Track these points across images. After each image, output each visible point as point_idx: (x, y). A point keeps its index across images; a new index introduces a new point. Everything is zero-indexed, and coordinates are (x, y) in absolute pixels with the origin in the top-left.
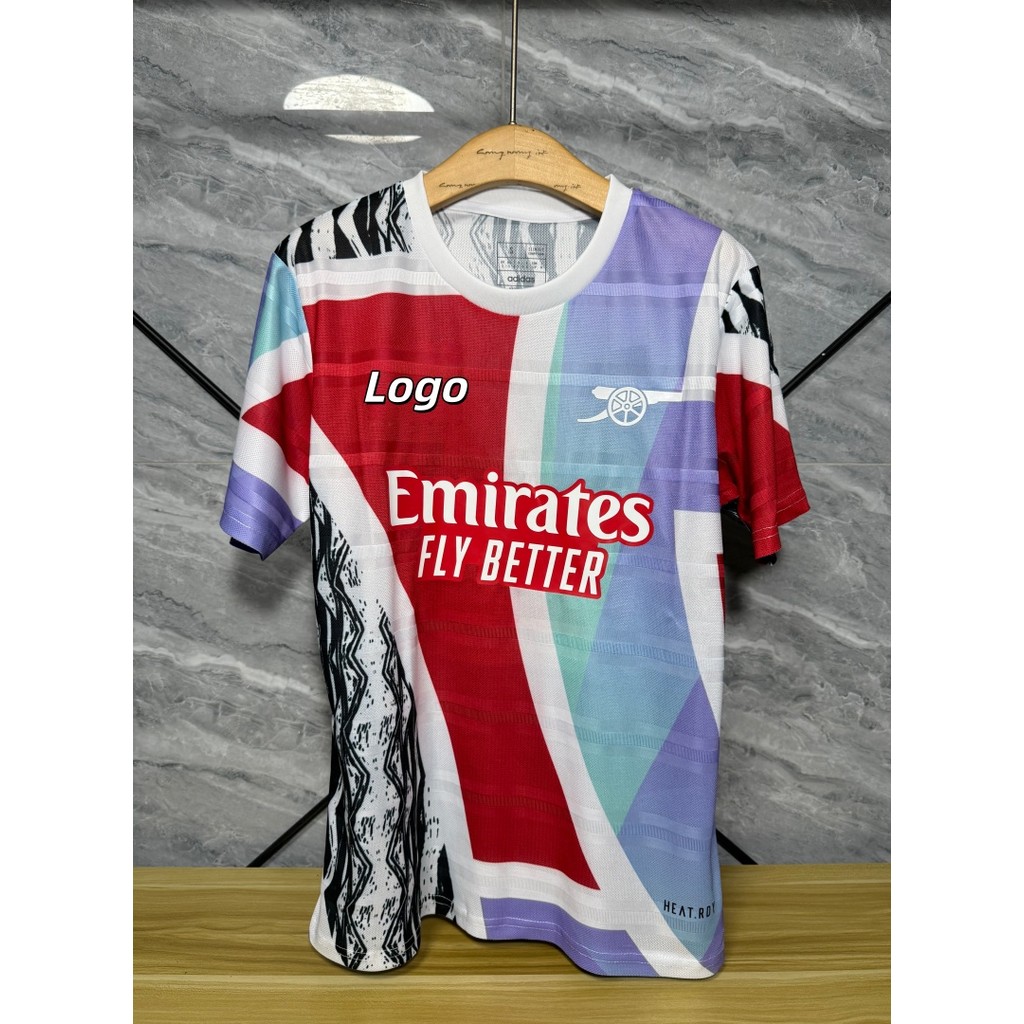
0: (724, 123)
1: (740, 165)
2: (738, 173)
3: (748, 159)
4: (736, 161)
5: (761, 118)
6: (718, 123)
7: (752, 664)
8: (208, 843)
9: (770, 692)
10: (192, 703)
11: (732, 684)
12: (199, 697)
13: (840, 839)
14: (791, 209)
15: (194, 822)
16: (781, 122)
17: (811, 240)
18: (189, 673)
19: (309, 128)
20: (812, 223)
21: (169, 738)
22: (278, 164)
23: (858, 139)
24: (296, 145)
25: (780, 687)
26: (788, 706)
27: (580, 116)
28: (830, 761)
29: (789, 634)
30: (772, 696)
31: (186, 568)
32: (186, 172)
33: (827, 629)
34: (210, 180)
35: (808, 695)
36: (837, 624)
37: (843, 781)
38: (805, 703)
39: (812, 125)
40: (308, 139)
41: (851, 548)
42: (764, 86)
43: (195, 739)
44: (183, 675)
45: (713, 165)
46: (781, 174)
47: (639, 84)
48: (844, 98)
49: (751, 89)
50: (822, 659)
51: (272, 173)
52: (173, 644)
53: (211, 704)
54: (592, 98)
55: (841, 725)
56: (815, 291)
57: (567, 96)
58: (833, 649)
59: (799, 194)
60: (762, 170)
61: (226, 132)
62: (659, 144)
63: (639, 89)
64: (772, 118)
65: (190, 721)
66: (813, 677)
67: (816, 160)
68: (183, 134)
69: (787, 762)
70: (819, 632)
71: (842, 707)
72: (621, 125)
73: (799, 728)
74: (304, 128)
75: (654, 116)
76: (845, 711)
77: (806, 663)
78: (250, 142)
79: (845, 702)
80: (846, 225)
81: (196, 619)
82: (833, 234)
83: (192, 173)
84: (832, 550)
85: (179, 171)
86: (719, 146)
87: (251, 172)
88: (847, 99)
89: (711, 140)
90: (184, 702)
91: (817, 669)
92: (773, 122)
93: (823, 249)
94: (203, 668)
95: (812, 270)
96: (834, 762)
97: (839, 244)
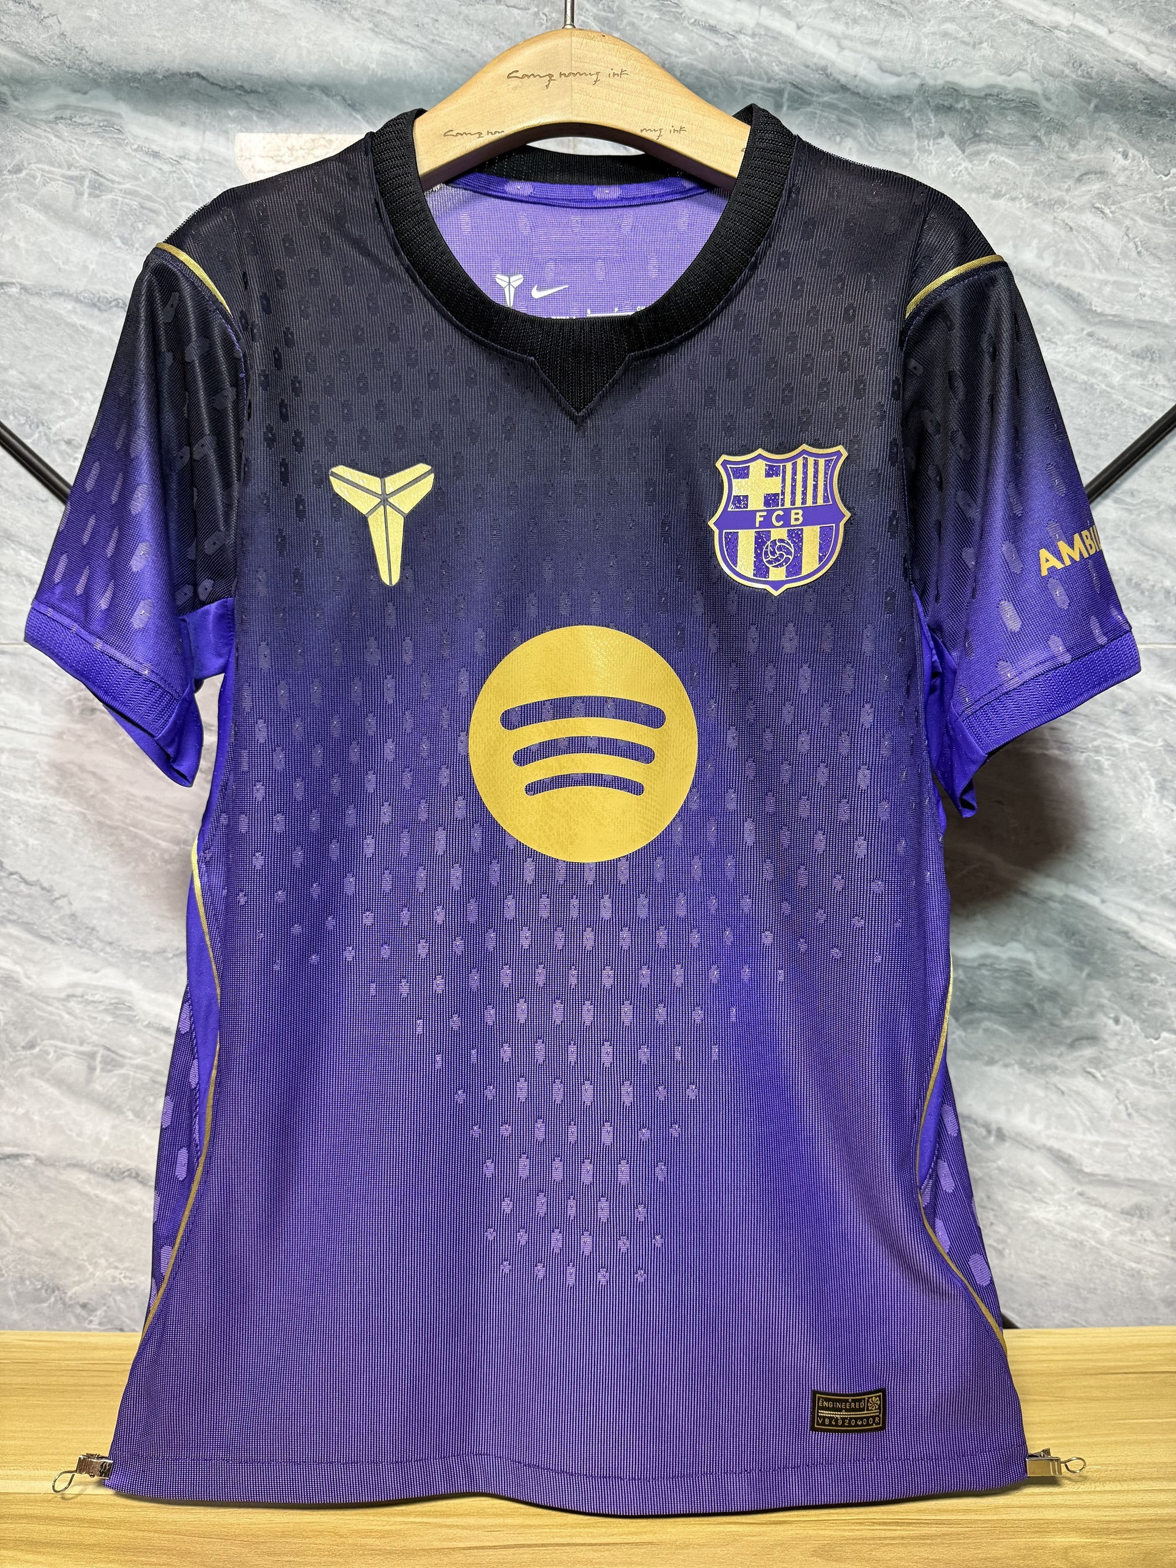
0: (940, 82)
1: (967, 152)
2: (966, 164)
3: (981, 141)
4: (962, 144)
5: (1002, 74)
6: (931, 82)
7: (997, 984)
8: (78, 1289)
9: (1029, 1033)
10: (51, 1050)
11: (965, 1017)
12: (64, 1040)
13: (1151, 1283)
14: (1054, 223)
15: (52, 1254)
16: (1035, 81)
17: (1087, 274)
18: (46, 1000)
19: (252, 92)
20: (1088, 246)
21: (13, 1110)
22: (202, 149)
23: (1162, 109)
24: (234, 120)
25: (1045, 1023)
26: (1060, 1056)
27: (704, 72)
28: (1130, 1150)
29: (1059, 934)
30: (1032, 1039)
31: (44, 822)
32: (52, 164)
33: (1123, 924)
34: (90, 175)
35: (1092, 1038)
36: (1140, 917)
37: (1155, 1184)
38: (1088, 1052)
39: (1086, 85)
40: (252, 109)
41: (1162, 787)
42: (1005, 21)
43: (57, 1112)
44: (35, 1001)
45: (922, 150)
46: (1036, 165)
47: (799, 19)
48: (1139, 41)
49: (985, 26)
50: (1116, 975)
51: (192, 164)
52: (19, 951)
53: (83, 1053)
54: (723, 42)
55: (1149, 1089)
56: (1094, 357)
57: (680, 38)
58: (1133, 959)
59: (1067, 198)
60: (1002, 159)
61: (118, 98)
62: (833, 118)
63: (799, 28)
64: (1020, 74)
65: (48, 1081)
66: (1101, 1006)
67: (1094, 142)
68: (45, 104)
69: (1059, 1151)
70: (1110, 929)
71: (1150, 1057)
72: (770, 85)
73: (1078, 1093)
74: (246, 91)
75: (824, 69)
76: (1156, 1065)
77: (1088, 983)
78: (157, 115)
79: (1155, 1049)
80: (1146, 247)
81: (58, 908)
82: (1125, 263)
83: (60, 166)
84: (1130, 791)
85: (39, 161)
86: (933, 121)
87: (158, 164)
88: (1143, 43)
89: (920, 110)
90: (37, 1049)
91: (1107, 994)
92: (1023, 80)
93: (1107, 290)
94: (70, 991)
95: (1088, 322)
96: (1138, 1152)
97: (1135, 282)
